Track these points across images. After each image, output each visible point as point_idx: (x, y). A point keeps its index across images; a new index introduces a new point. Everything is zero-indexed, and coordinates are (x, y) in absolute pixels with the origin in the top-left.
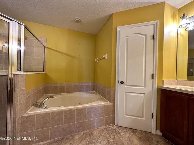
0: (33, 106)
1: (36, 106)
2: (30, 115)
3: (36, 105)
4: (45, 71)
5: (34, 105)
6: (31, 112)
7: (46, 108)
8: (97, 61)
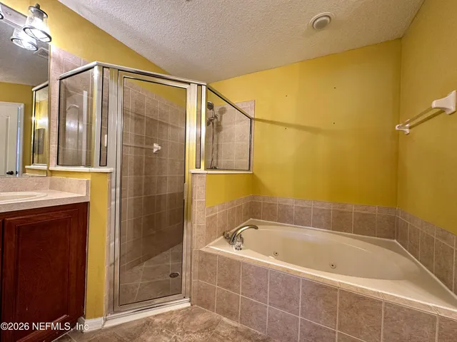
0: (222, 237)
1: (227, 238)
2: (210, 252)
3: (228, 235)
4: (251, 169)
5: (224, 234)
6: (214, 248)
7: (239, 248)
8: (407, 131)
